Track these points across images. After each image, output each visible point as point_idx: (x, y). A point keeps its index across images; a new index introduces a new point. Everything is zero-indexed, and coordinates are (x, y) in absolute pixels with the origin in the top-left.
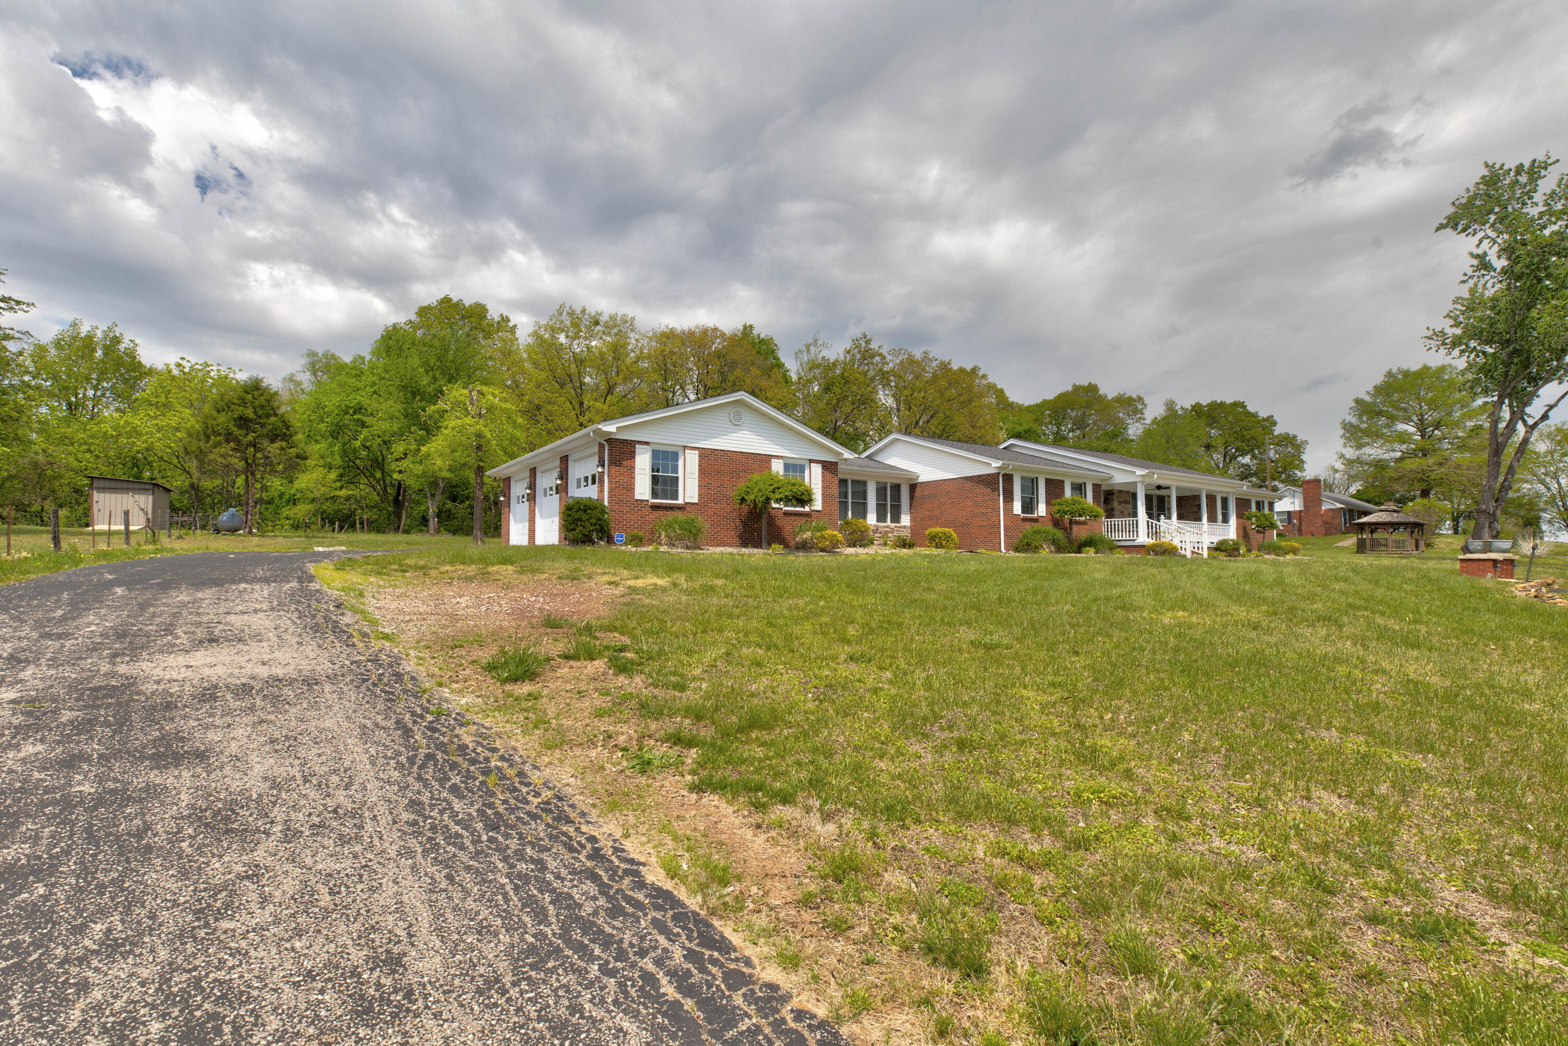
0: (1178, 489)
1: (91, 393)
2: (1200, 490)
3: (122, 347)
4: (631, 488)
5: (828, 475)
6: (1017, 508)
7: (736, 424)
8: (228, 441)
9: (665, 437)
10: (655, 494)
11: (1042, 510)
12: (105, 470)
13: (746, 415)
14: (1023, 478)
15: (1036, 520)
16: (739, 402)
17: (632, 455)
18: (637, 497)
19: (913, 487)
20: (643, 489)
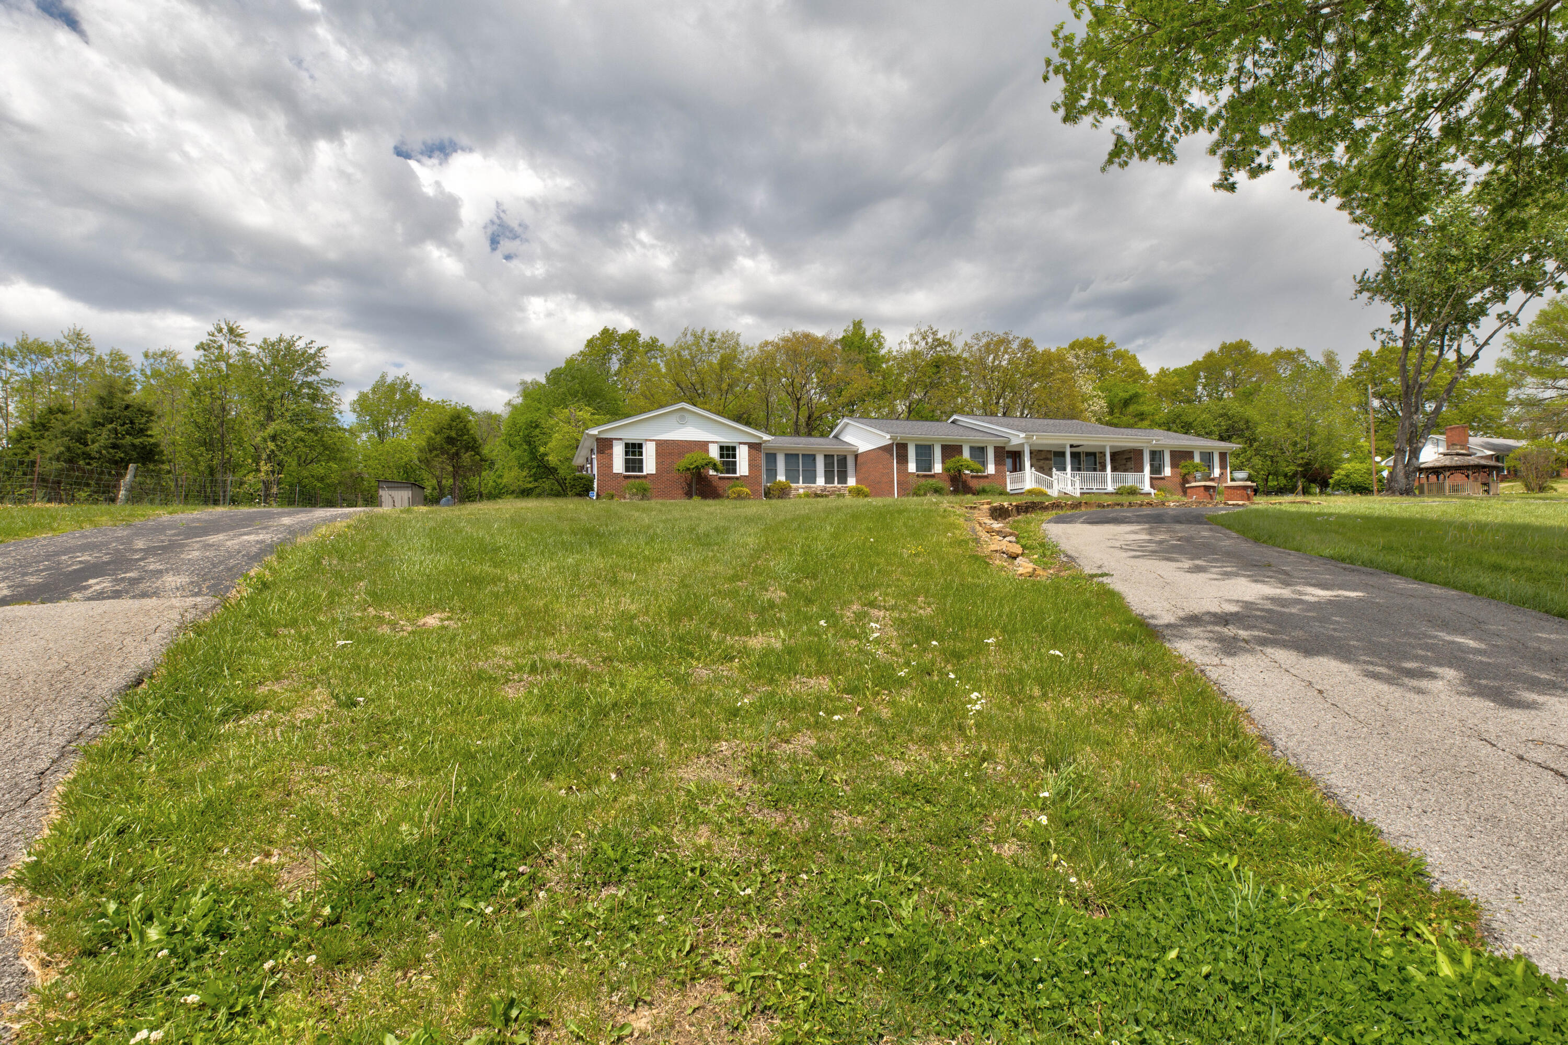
0: (1111, 447)
1: (392, 424)
2: (1104, 447)
3: (411, 389)
4: (611, 466)
5: (754, 452)
6: (912, 467)
7: (682, 422)
8: (443, 454)
9: (633, 435)
10: (627, 470)
11: (938, 468)
12: (388, 475)
13: (688, 417)
14: (917, 446)
15: (933, 476)
16: (682, 409)
17: (611, 447)
18: (615, 471)
19: (856, 456)
20: (618, 466)
